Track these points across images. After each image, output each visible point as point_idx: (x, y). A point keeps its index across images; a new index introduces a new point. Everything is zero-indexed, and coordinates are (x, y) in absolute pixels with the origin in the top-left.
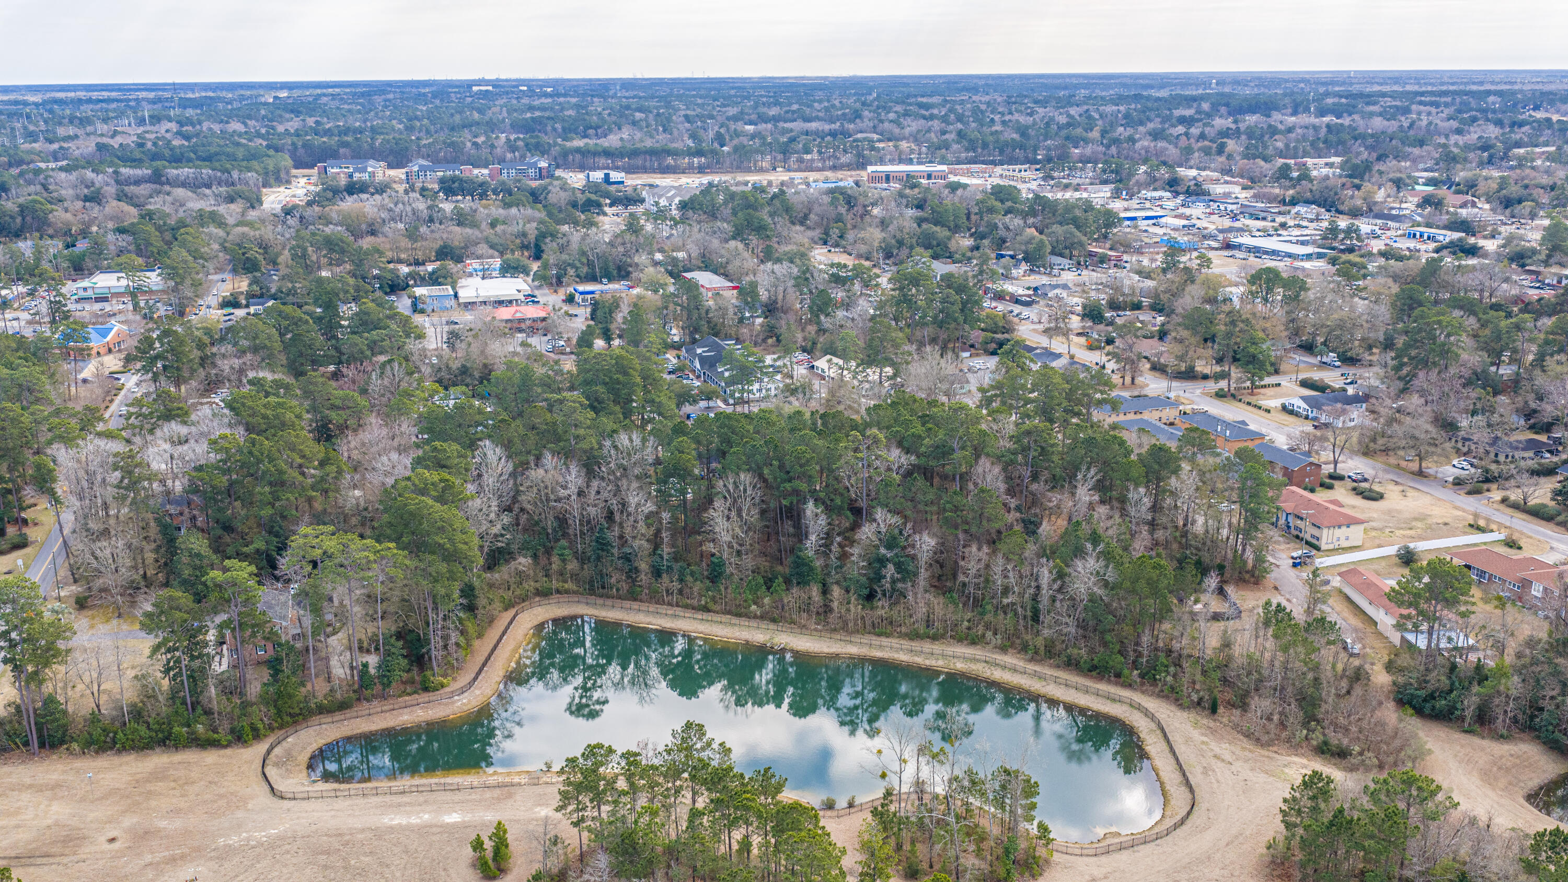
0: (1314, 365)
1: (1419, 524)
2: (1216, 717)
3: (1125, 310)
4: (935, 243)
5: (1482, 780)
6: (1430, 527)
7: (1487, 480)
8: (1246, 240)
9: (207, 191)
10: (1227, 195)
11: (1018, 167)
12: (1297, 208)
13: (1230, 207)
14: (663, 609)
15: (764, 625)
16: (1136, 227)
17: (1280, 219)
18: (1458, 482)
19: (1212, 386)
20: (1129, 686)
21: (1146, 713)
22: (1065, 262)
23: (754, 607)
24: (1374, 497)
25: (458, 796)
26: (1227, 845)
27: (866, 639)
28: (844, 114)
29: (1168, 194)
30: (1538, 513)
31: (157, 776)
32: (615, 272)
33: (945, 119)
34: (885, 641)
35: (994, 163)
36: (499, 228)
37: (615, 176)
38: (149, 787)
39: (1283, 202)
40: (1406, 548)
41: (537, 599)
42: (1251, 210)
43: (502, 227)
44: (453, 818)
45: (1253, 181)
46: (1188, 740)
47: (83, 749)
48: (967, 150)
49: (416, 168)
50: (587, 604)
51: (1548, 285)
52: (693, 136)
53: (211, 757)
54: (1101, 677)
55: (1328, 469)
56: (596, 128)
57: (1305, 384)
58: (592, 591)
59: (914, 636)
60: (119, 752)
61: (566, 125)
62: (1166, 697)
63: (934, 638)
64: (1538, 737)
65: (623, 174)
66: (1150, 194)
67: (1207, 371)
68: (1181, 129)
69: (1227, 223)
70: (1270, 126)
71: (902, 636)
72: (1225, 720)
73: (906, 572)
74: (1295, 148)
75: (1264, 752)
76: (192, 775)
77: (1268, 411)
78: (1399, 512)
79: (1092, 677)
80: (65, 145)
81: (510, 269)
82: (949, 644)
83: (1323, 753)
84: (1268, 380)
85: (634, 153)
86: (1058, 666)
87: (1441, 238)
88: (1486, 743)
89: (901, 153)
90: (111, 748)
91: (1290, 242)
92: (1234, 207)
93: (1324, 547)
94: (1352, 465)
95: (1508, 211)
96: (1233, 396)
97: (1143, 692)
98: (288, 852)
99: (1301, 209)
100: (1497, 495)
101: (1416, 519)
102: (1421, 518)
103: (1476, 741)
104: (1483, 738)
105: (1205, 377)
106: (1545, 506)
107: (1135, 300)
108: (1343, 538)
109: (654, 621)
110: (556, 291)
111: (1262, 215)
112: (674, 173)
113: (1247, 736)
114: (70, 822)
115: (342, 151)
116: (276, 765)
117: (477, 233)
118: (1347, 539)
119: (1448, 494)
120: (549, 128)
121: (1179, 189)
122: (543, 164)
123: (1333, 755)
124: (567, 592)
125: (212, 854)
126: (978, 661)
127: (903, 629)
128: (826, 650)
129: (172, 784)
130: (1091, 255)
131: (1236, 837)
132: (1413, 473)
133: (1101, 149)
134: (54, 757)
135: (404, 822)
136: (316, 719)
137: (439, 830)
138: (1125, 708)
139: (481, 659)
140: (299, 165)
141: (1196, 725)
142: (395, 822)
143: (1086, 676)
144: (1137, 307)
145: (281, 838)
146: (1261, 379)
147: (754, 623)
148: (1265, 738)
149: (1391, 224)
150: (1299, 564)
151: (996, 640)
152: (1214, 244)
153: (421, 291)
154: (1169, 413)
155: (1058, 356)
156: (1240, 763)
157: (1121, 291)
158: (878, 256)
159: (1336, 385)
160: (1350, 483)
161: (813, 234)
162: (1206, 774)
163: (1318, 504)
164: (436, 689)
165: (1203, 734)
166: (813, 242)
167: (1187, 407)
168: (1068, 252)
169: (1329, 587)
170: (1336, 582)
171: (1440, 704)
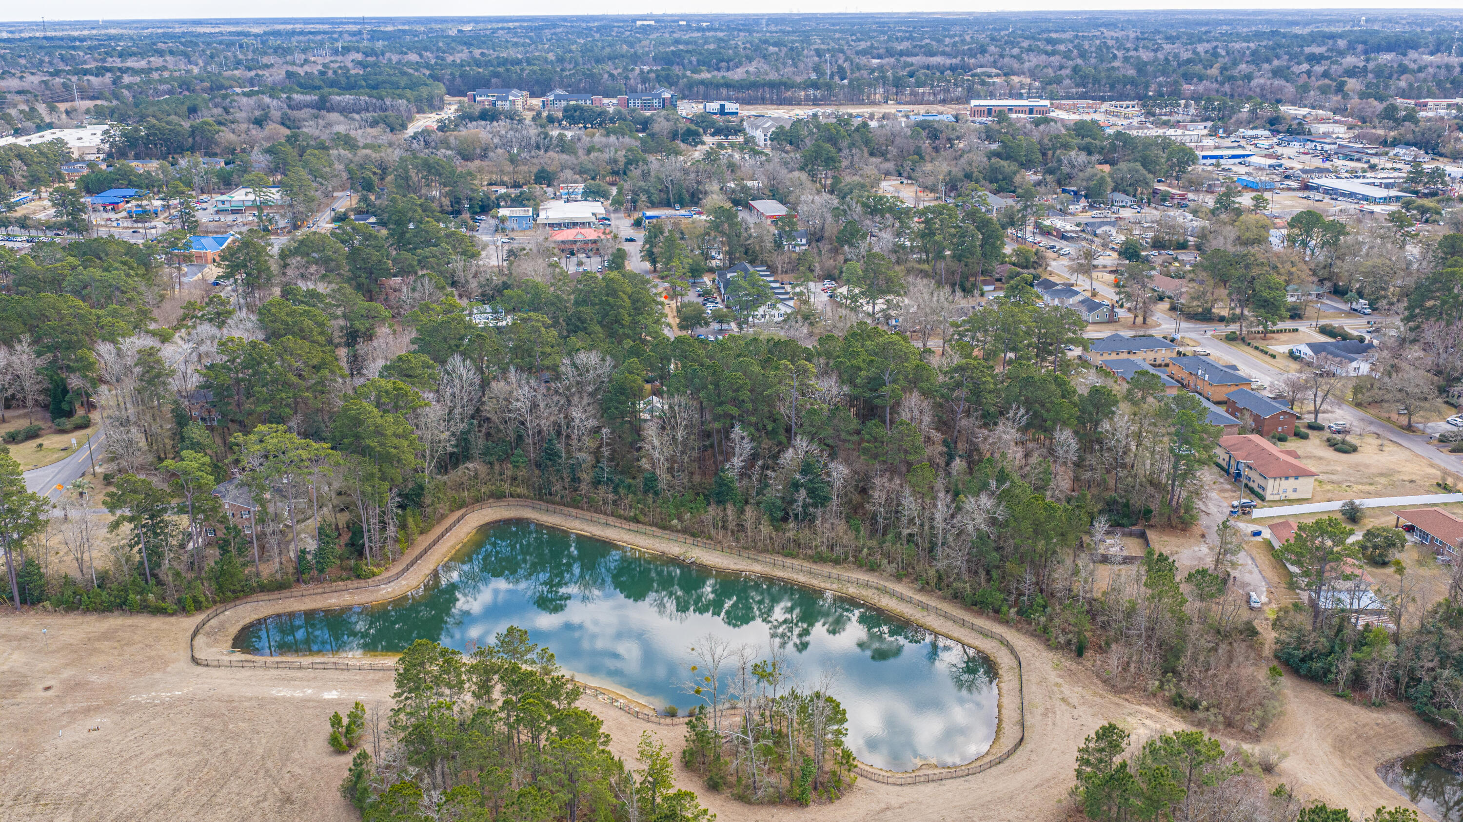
0: (1342, 311)
1: (1383, 480)
2: (1081, 660)
3: (1168, 249)
4: (1001, 177)
5: (1334, 747)
6: (1393, 485)
8: (1328, 181)
9: (357, 117)
10: (1326, 135)
11: (1125, 103)
12: (1396, 150)
13: (1327, 147)
14: (599, 518)
15: (682, 538)
16: (1218, 165)
17: (1373, 161)
18: (1444, 440)
19: (1223, 329)
20: (1006, 622)
21: (1012, 649)
22: (1128, 200)
23: (676, 521)
24: (1349, 450)
26: (1035, 787)
29: (1267, 133)
31: (105, 636)
32: (687, 199)
33: (1067, 55)
35: (1103, 99)
36: (593, 155)
37: (730, 107)
38: (97, 645)
39: (1384, 143)
40: (1352, 503)
41: (489, 501)
42: (1346, 151)
43: (598, 154)
44: (331, 695)
47: (55, 608)
48: (1077, 85)
49: (551, 98)
50: (534, 508)
53: (157, 623)
54: (980, 613)
55: (1309, 418)
56: (729, 61)
57: (1324, 330)
58: (539, 497)
59: (819, 559)
60: (84, 612)
61: (702, 58)
63: (836, 562)
64: (1412, 708)
65: (738, 105)
66: (1248, 133)
67: (1225, 313)
68: (1304, 67)
69: (1317, 163)
70: (1402, 65)
71: (805, 558)
72: (1089, 664)
74: (1419, 87)
75: (1116, 699)
76: (135, 637)
77: (1274, 357)
78: (1367, 466)
79: (971, 611)
80: (260, 72)
81: (591, 194)
82: (848, 569)
83: (1176, 704)
84: (1281, 325)
85: (756, 85)
86: (944, 598)
90: (77, 609)
91: (1374, 184)
92: (1331, 147)
93: (1269, 497)
94: (1338, 416)
96: (1243, 340)
97: (1018, 630)
99: (1399, 150)
101: (1382, 475)
102: (1389, 474)
103: (1346, 706)
104: (1354, 704)
105: (1222, 319)
107: (1181, 239)
108: (1290, 490)
110: (628, 215)
111: (1359, 156)
114: (21, 670)
115: (492, 80)
116: (208, 634)
117: (572, 159)
118: (1295, 491)
119: (1428, 451)
121: (1280, 128)
122: (667, 95)
123: (1184, 707)
125: (121, 708)
126: (871, 587)
127: (809, 552)
128: (732, 566)
129: (116, 644)
130: (1155, 192)
132: (1402, 427)
134: (31, 613)
135: (289, 695)
136: (255, 597)
139: (417, 552)
140: (453, 92)
141: (1057, 666)
142: (281, 694)
143: (966, 609)
145: (181, 699)
146: (1274, 324)
148: (1121, 685)
150: (1236, 513)
151: (891, 569)
152: (1293, 184)
153: (503, 212)
154: (1164, 355)
155: (1077, 293)
156: (1084, 708)
157: (1172, 228)
158: (942, 188)
159: (1356, 333)
160: (1327, 434)
161: (890, 166)
162: (1045, 715)
163: (1270, 454)
164: (367, 577)
165: (1060, 676)
166: (887, 174)
167: (1189, 348)
168: (1131, 189)
169: (1259, 539)
170: (1267, 534)
171: (1317, 665)
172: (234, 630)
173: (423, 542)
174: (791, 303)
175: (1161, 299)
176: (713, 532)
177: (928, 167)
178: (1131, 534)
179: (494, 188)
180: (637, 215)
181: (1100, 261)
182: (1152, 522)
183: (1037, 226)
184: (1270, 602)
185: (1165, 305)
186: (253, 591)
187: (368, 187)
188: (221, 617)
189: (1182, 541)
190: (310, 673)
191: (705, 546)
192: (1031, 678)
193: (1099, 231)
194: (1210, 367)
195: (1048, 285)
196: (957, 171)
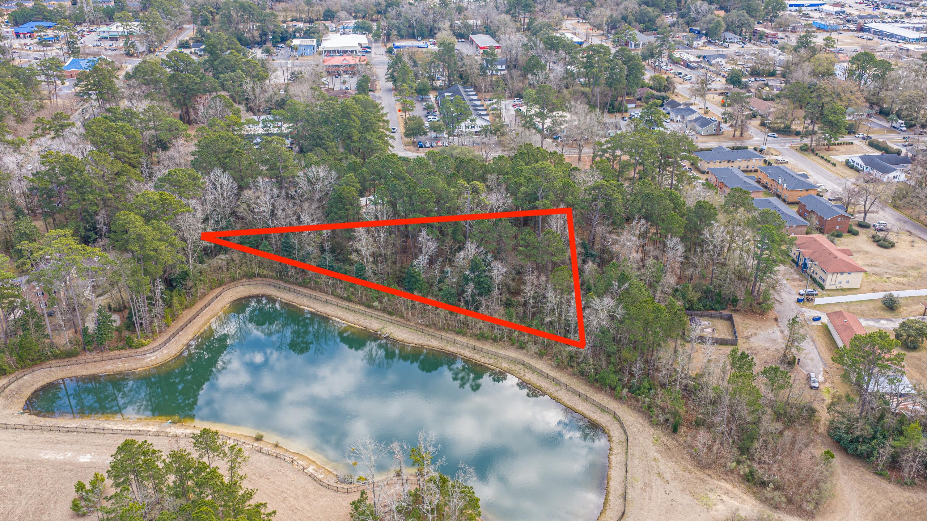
0: (885, 129)
1: (914, 273)
2: (675, 436)
3: (763, 76)
6: (921, 276)
8: (876, 25)
15: (381, 317)
16: (800, 11)
17: (909, 10)
19: (798, 142)
20: (620, 399)
21: (622, 426)
22: (736, 37)
23: (377, 302)
24: (888, 246)
27: (446, 336)
32: (426, 33)
40: (891, 295)
44: (85, 459)
46: (643, 455)
50: (274, 287)
54: (600, 390)
55: (859, 217)
57: (871, 144)
59: (480, 337)
62: (644, 413)
63: (495, 340)
67: (800, 129)
69: (869, 10)
71: (473, 335)
72: (681, 439)
73: (483, 288)
75: (700, 474)
77: (834, 165)
78: (902, 260)
81: (359, 29)
82: (503, 347)
83: (748, 481)
84: (841, 140)
86: (573, 375)
88: (890, 487)
91: (908, 28)
93: (827, 287)
94: (881, 216)
96: (812, 151)
97: (628, 406)
101: (913, 268)
102: (917, 267)
103: (884, 484)
104: (890, 482)
105: (798, 134)
107: (772, 69)
108: (844, 282)
110: (382, 45)
111: (897, 6)
118: (848, 282)
123: (755, 484)
124: (265, 276)
126: (519, 363)
127: (475, 331)
128: (416, 341)
130: (755, 32)
135: (52, 457)
136: (49, 363)
137: (72, 467)
139: (180, 325)
141: (656, 441)
144: (772, 74)
146: (836, 139)
147: (376, 314)
148: (705, 460)
150: (802, 300)
151: (535, 349)
152: (852, 26)
153: (296, 42)
154: (755, 163)
155: (693, 112)
156: (676, 483)
157: (765, 61)
158: (605, 27)
159: (895, 147)
160: (872, 232)
161: (571, 9)
162: (643, 490)
163: (830, 253)
164: (137, 347)
165: (658, 451)
166: (569, 15)
167: (773, 157)
168: (738, 30)
169: (818, 323)
170: (825, 319)
171: (862, 448)
172: (28, 393)
173: (187, 315)
174: (487, 118)
175: (754, 116)
176: (405, 312)
177: (597, 12)
178: (721, 318)
179: (294, 23)
180: (389, 45)
181: (712, 86)
182: (738, 308)
183: (670, 57)
184: (825, 381)
185: (756, 122)
186: (48, 358)
187: (205, 23)
188: (21, 381)
189: (760, 324)
190: (74, 436)
191: (398, 323)
192: (635, 452)
193: (713, 62)
194: (788, 176)
195: (674, 105)
196: (617, 15)
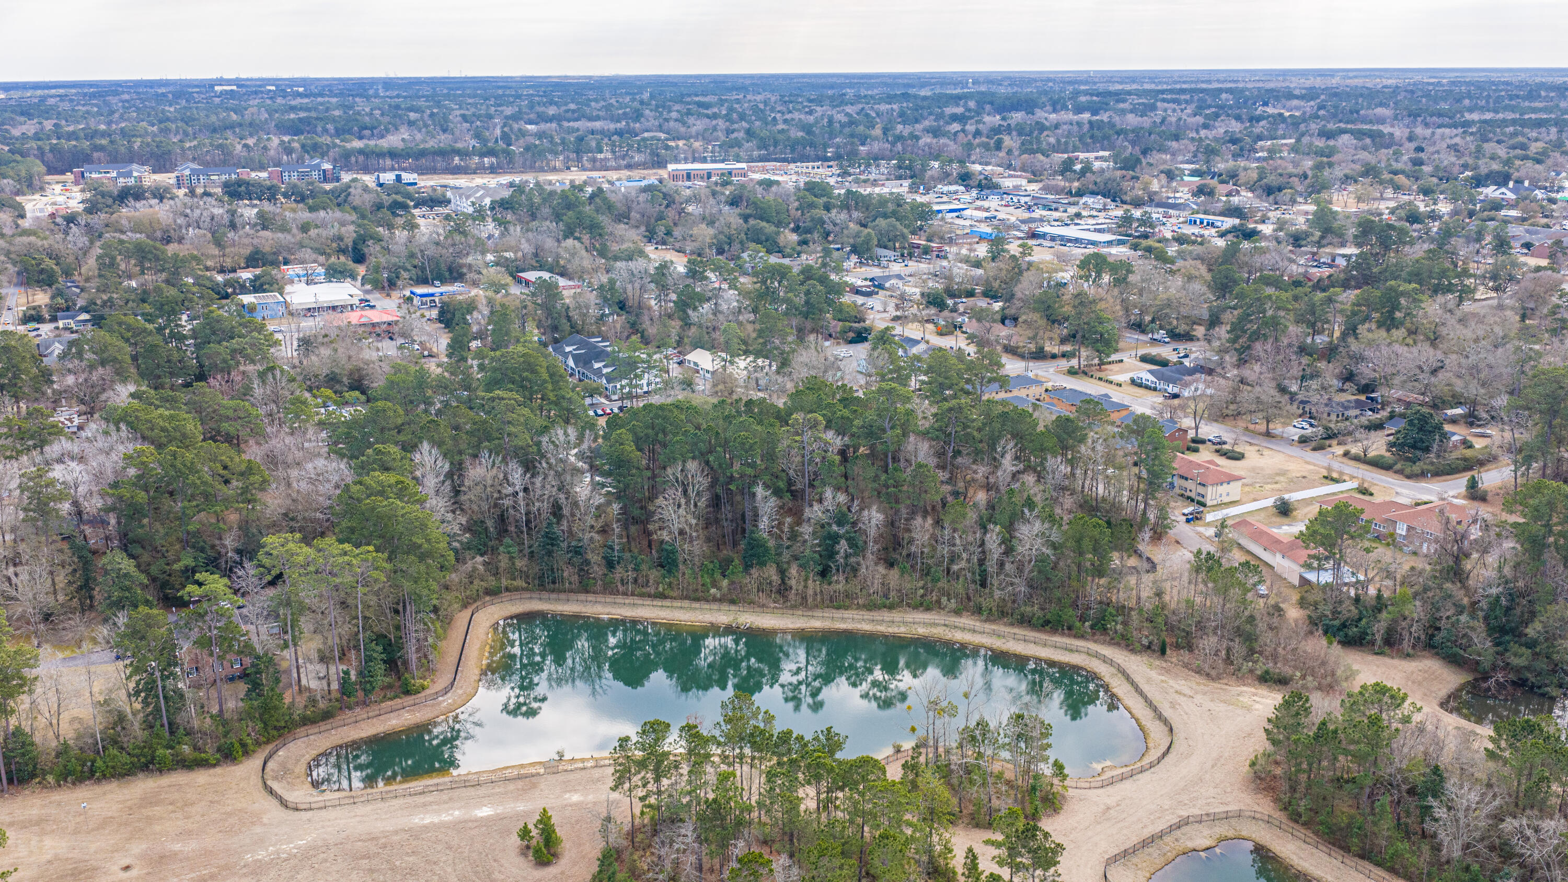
0: (1147, 342)
1: (1282, 479)
2: (1166, 658)
3: (960, 297)
4: (764, 238)
6: (1291, 481)
7: (1329, 437)
8: (1046, 229)
10: (1017, 188)
11: (811, 164)
12: (1084, 199)
13: (1023, 200)
14: (620, 599)
15: (725, 607)
16: (944, 219)
17: (1072, 210)
18: (1303, 440)
19: (1064, 364)
21: (1104, 659)
22: (891, 254)
23: (713, 591)
24: (1239, 457)
25: (482, 791)
26: (1213, 767)
27: (828, 613)
28: (624, 113)
29: (962, 188)
30: (1377, 464)
31: (148, 801)
32: (447, 274)
33: (728, 118)
34: (847, 614)
35: (788, 161)
36: (313, 232)
37: (407, 177)
38: (147, 812)
39: (1070, 193)
40: (1282, 499)
41: (488, 598)
42: (1044, 202)
43: (316, 231)
45: (1035, 175)
46: (1149, 681)
47: (58, 782)
48: (759, 148)
49: (187, 172)
50: (540, 599)
51: (1324, 263)
52: (478, 136)
53: (201, 777)
54: (1055, 631)
55: (1191, 434)
56: (372, 128)
57: (1145, 359)
58: (542, 587)
59: (871, 606)
60: (99, 781)
61: (339, 126)
62: (1118, 644)
63: (891, 607)
64: (1437, 654)
65: (415, 175)
66: (945, 189)
67: (1055, 350)
68: (956, 127)
69: (1024, 214)
70: (1037, 123)
71: (859, 607)
72: (1174, 660)
73: (857, 547)
74: (1066, 143)
75: (1216, 685)
76: (189, 796)
77: (1119, 385)
78: (1262, 469)
79: (1045, 632)
81: (335, 274)
82: (906, 612)
83: (1267, 681)
84: (1109, 359)
85: (422, 154)
86: (1012, 624)
87: (1219, 224)
88: (1396, 662)
89: (694, 152)
90: (89, 778)
91: (1089, 230)
92: (1027, 199)
93: (1209, 503)
94: (1209, 430)
95: (1271, 198)
96: (1085, 373)
97: (1095, 642)
98: (326, 861)
99: (1089, 200)
100: (1340, 450)
101: (1278, 474)
102: (1283, 473)
103: (1387, 660)
104: (1394, 658)
105: (1054, 357)
106: (1382, 457)
107: (968, 288)
108: (1224, 494)
109: (613, 611)
110: (389, 295)
111: (1054, 206)
112: (466, 173)
113: (1197, 673)
114: (70, 856)
115: (96, 155)
116: (276, 777)
117: (289, 237)
118: (1228, 494)
119: (1296, 451)
120: (319, 129)
121: (971, 183)
122: (326, 166)
123: (1275, 682)
124: (517, 589)
125: (245, 871)
126: (937, 625)
127: (861, 601)
128: (791, 626)
129: (171, 808)
130: (912, 246)
131: (1218, 759)
132: (1260, 434)
133: (888, 146)
134: (27, 792)
135: (436, 820)
136: (301, 731)
137: (475, 824)
138: (1083, 656)
139: (452, 659)
140: (52, 170)
141: (1151, 666)
142: (427, 821)
143: (1039, 631)
144: (970, 294)
145: (313, 848)
146: (1108, 356)
147: (715, 606)
148: (1213, 673)
149: (1171, 212)
150: (1192, 519)
152: (1018, 233)
153: (245, 299)
156: (1200, 696)
158: (711, 251)
159: (1172, 359)
160: (1212, 446)
162: (1174, 708)
163: (1199, 465)
164: (417, 692)
165: (1160, 674)
167: (1048, 384)
168: (891, 244)
171: (1353, 631)
172: (301, 768)
180: (402, 294)
186: (295, 725)
188: (277, 758)
189: (1165, 548)
193: (888, 285)
